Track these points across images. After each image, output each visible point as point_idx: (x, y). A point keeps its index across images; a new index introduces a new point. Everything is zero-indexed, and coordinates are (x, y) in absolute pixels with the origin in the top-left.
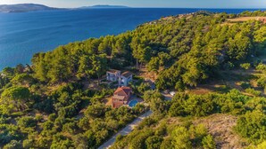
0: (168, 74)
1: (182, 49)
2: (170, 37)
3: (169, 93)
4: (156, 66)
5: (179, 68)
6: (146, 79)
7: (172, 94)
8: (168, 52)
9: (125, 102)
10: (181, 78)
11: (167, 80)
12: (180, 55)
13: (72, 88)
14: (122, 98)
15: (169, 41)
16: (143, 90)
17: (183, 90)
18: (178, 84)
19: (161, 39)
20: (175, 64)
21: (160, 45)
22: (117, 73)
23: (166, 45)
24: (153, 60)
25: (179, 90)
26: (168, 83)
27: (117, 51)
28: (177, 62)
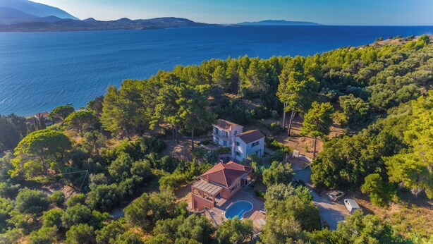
0: (346, 150)
1: (402, 92)
2: (378, 66)
3: (340, 201)
4: (324, 126)
5: (380, 137)
6: (296, 153)
7: (350, 205)
8: (365, 97)
9: (221, 202)
10: (383, 166)
11: (341, 163)
12: (393, 104)
13: (143, 147)
14: (216, 189)
15: (374, 73)
16: (272, 180)
17: (385, 202)
18: (370, 181)
19: (356, 69)
20: (374, 126)
21: (350, 81)
22: (232, 128)
23: (366, 82)
24: (317, 110)
25: (374, 198)
26: (344, 174)
27: (249, 85)
28: (380, 121)
